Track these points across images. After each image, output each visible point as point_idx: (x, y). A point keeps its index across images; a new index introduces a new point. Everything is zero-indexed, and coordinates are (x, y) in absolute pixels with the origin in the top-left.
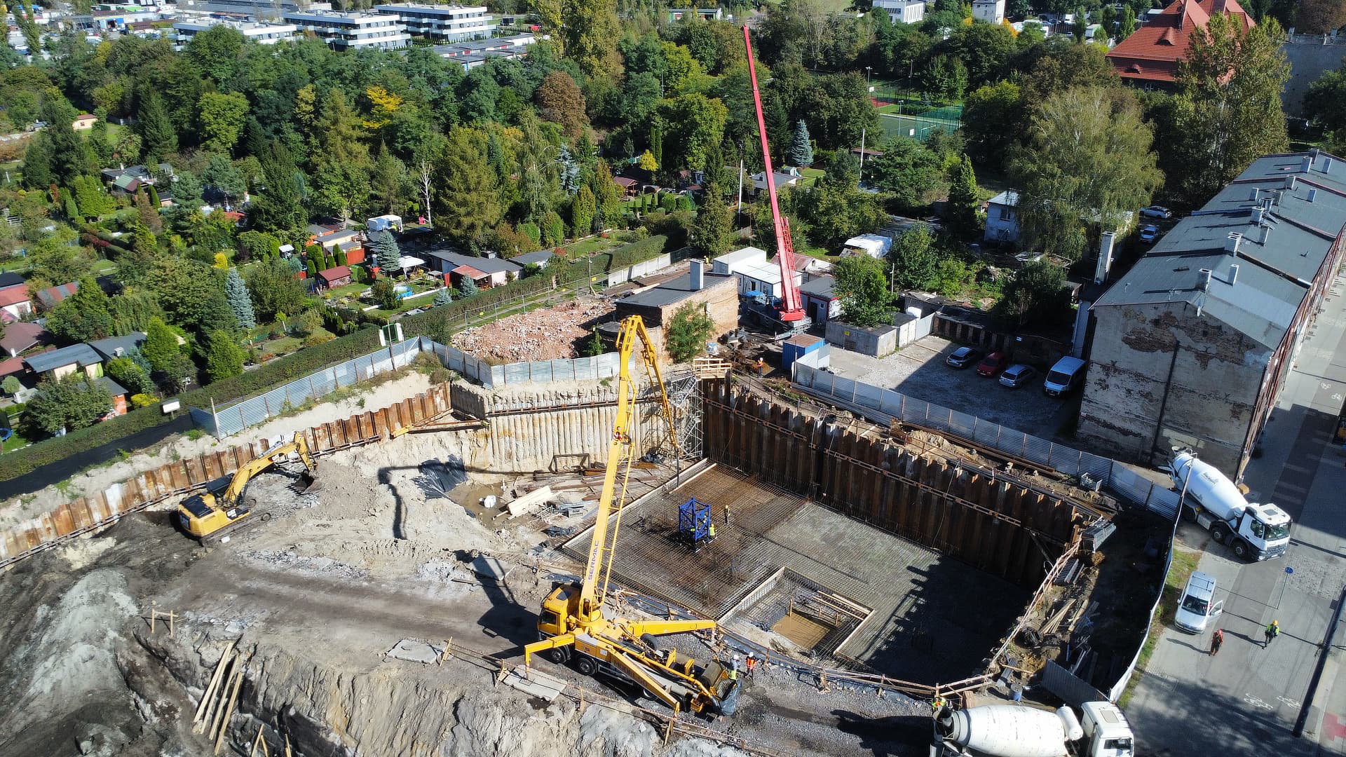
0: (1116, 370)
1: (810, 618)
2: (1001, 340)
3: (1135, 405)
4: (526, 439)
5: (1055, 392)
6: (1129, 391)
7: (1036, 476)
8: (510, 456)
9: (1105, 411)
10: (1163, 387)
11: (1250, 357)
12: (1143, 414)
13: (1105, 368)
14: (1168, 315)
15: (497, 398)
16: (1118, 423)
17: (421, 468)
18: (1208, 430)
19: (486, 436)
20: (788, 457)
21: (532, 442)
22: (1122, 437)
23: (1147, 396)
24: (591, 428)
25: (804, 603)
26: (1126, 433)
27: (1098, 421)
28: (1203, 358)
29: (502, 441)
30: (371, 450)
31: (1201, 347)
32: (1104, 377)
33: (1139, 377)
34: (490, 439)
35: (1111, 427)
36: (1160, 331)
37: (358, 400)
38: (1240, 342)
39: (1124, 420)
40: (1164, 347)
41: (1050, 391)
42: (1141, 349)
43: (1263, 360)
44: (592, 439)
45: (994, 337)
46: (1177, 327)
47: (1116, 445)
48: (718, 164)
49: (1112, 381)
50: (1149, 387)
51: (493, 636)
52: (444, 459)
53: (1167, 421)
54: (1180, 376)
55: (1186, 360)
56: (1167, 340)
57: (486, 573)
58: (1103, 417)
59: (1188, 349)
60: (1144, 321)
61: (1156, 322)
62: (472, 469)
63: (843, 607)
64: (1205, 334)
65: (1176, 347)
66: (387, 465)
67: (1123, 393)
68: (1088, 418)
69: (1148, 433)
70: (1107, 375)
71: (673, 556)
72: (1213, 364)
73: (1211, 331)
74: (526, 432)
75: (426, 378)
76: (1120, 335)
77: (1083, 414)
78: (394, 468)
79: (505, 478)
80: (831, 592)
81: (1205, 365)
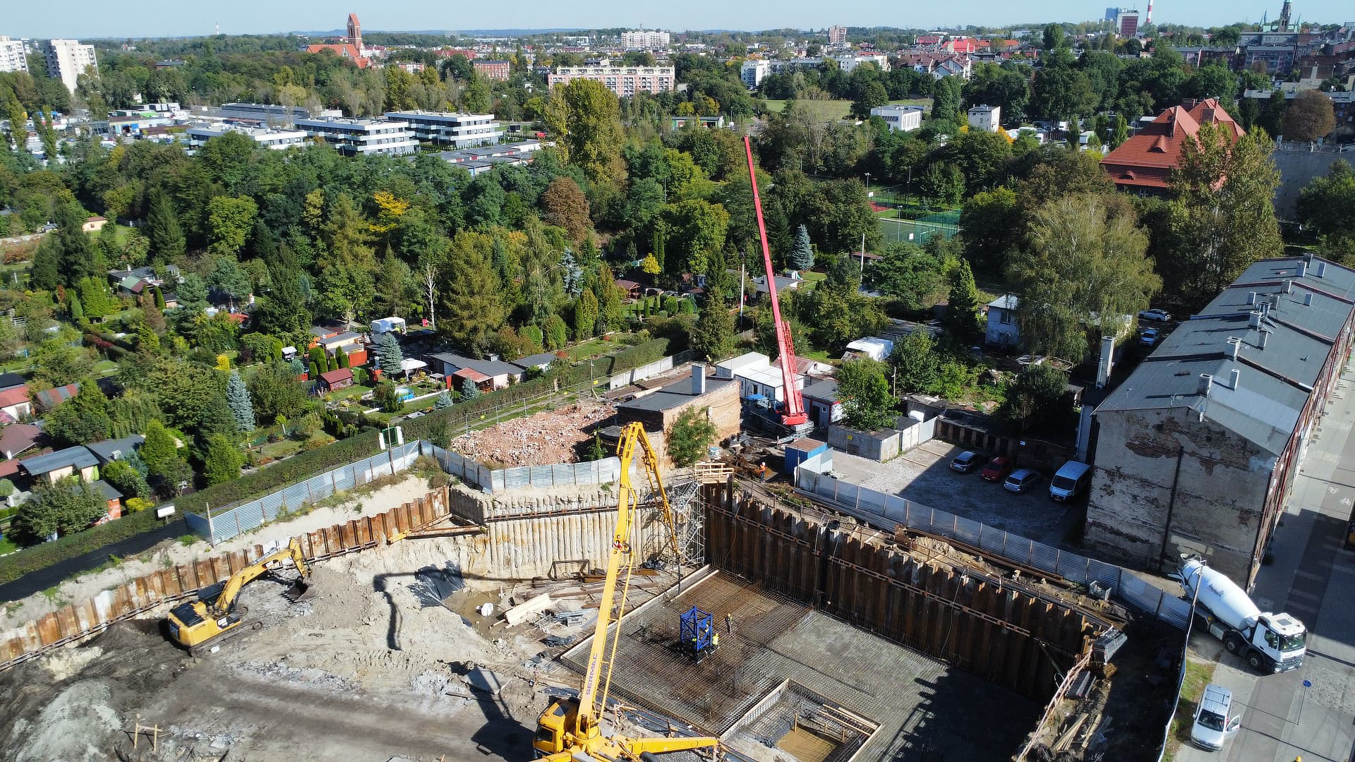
0: (1120, 475)
1: (815, 733)
2: (1004, 443)
3: (1142, 511)
4: (525, 545)
5: (1061, 498)
6: (1135, 497)
7: (1044, 584)
8: (508, 562)
9: (1111, 517)
10: (1169, 492)
11: (1255, 462)
12: (1150, 520)
13: (1110, 473)
14: (1171, 420)
15: (496, 503)
16: (1125, 530)
17: (417, 574)
18: (1216, 537)
19: (485, 542)
20: (792, 564)
21: (531, 548)
22: (1129, 543)
23: (1153, 501)
24: (591, 533)
25: (809, 718)
26: (1134, 539)
27: (1105, 528)
28: (1208, 463)
29: (501, 546)
30: (368, 556)
31: (1205, 453)
32: (1109, 483)
33: (1145, 483)
34: (488, 545)
35: (1118, 533)
36: (1163, 436)
37: (356, 505)
38: (1244, 448)
39: (1131, 526)
40: (1168, 453)
41: (1055, 496)
42: (1145, 455)
43: (1268, 466)
44: (592, 544)
45: (998, 441)
46: (1181, 432)
47: (1125, 552)
48: (719, 268)
49: (1118, 486)
50: (1155, 493)
51: (487, 754)
52: (441, 566)
53: (1174, 527)
54: (1187, 482)
55: (1191, 466)
56: (1171, 446)
57: (481, 686)
58: (1109, 523)
59: (1193, 454)
60: (1147, 427)
61: (1159, 428)
62: (469, 576)
63: (849, 721)
64: (1209, 439)
65: (1180, 453)
66: (383, 571)
67: (1128, 499)
68: (1094, 524)
69: (1156, 539)
70: (1112, 480)
71: (674, 668)
72: (1218, 469)
73: (1215, 436)
74: (525, 538)
75: (425, 482)
76: (1123, 441)
77: (1090, 520)
78: (390, 575)
79: (503, 585)
80: (837, 706)
81: (1210, 470)
